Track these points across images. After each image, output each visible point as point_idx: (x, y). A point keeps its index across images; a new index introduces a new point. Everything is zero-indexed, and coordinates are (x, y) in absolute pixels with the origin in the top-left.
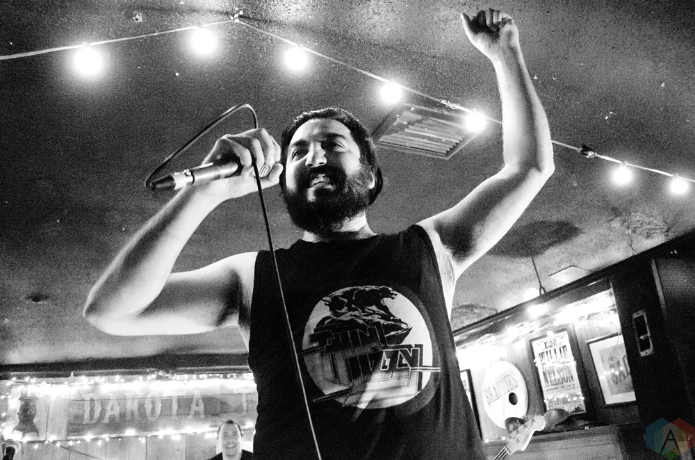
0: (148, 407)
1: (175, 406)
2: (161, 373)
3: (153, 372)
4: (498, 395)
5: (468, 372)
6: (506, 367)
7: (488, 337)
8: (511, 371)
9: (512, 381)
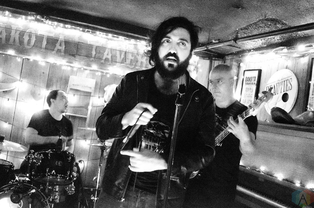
0: (26, 38)
1: (45, 43)
2: (38, 17)
3: (33, 15)
4: (275, 92)
5: (260, 71)
6: (288, 74)
7: (282, 49)
8: (291, 78)
9: (289, 85)
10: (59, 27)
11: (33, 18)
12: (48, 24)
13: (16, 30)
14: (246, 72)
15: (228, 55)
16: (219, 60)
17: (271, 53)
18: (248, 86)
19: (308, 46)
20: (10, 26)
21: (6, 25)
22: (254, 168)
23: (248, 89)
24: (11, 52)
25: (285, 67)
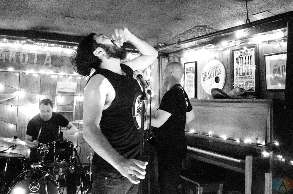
0: (21, 58)
1: (36, 59)
2: (29, 40)
3: (25, 39)
4: (209, 77)
5: (196, 63)
6: (217, 63)
7: (210, 46)
8: (219, 65)
9: (219, 71)
10: (45, 46)
11: (25, 41)
12: (37, 45)
13: (13, 52)
14: (185, 64)
15: (171, 53)
16: (165, 58)
17: (203, 49)
18: (188, 74)
19: (228, 42)
20: (8, 49)
21: (5, 49)
22: (204, 134)
23: (189, 77)
24: (11, 69)
25: (214, 58)
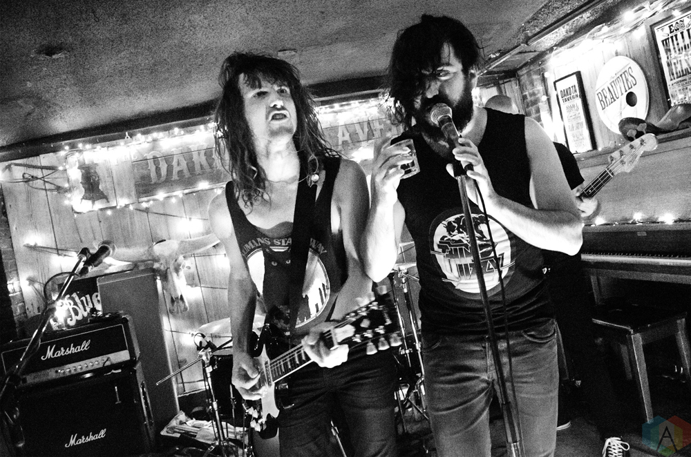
5: (578, 75)
7: (600, 29)
9: (630, 79)
13: (199, 151)
14: (557, 83)
15: (521, 68)
16: (510, 81)
17: (585, 41)
18: (568, 104)
19: (637, 11)
20: (188, 147)
21: (181, 148)
22: (625, 221)
23: (570, 108)
24: (203, 185)
